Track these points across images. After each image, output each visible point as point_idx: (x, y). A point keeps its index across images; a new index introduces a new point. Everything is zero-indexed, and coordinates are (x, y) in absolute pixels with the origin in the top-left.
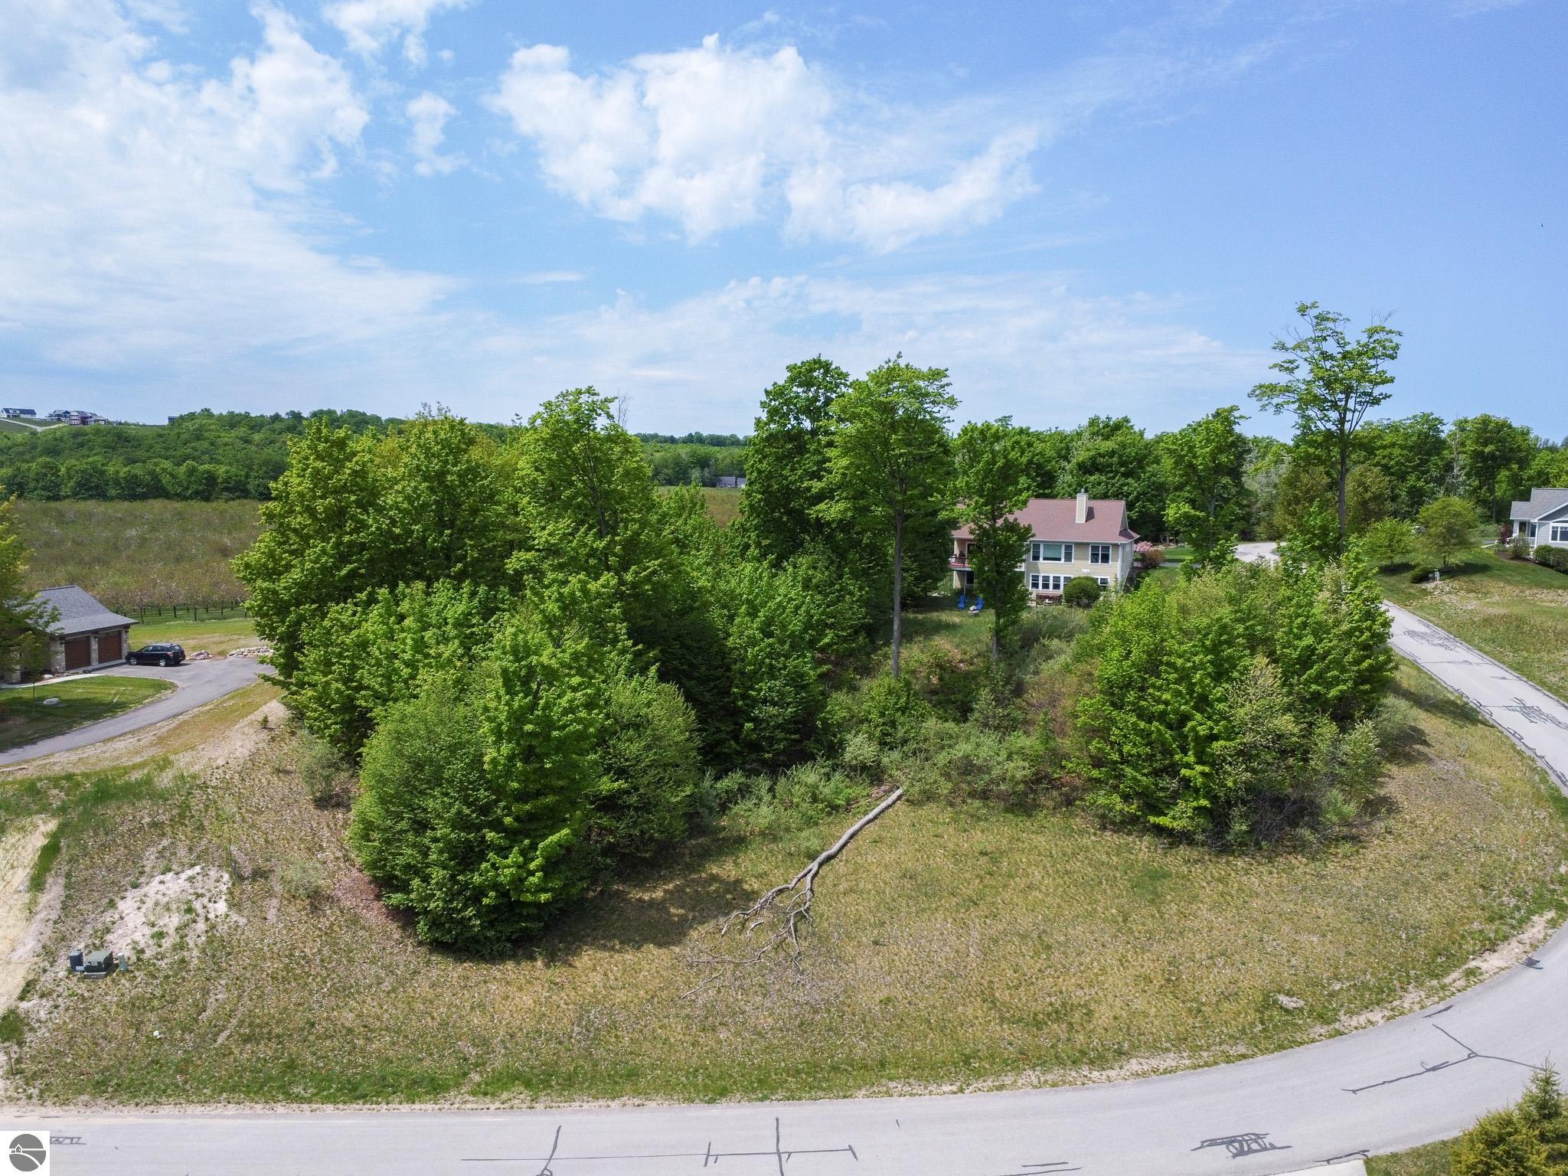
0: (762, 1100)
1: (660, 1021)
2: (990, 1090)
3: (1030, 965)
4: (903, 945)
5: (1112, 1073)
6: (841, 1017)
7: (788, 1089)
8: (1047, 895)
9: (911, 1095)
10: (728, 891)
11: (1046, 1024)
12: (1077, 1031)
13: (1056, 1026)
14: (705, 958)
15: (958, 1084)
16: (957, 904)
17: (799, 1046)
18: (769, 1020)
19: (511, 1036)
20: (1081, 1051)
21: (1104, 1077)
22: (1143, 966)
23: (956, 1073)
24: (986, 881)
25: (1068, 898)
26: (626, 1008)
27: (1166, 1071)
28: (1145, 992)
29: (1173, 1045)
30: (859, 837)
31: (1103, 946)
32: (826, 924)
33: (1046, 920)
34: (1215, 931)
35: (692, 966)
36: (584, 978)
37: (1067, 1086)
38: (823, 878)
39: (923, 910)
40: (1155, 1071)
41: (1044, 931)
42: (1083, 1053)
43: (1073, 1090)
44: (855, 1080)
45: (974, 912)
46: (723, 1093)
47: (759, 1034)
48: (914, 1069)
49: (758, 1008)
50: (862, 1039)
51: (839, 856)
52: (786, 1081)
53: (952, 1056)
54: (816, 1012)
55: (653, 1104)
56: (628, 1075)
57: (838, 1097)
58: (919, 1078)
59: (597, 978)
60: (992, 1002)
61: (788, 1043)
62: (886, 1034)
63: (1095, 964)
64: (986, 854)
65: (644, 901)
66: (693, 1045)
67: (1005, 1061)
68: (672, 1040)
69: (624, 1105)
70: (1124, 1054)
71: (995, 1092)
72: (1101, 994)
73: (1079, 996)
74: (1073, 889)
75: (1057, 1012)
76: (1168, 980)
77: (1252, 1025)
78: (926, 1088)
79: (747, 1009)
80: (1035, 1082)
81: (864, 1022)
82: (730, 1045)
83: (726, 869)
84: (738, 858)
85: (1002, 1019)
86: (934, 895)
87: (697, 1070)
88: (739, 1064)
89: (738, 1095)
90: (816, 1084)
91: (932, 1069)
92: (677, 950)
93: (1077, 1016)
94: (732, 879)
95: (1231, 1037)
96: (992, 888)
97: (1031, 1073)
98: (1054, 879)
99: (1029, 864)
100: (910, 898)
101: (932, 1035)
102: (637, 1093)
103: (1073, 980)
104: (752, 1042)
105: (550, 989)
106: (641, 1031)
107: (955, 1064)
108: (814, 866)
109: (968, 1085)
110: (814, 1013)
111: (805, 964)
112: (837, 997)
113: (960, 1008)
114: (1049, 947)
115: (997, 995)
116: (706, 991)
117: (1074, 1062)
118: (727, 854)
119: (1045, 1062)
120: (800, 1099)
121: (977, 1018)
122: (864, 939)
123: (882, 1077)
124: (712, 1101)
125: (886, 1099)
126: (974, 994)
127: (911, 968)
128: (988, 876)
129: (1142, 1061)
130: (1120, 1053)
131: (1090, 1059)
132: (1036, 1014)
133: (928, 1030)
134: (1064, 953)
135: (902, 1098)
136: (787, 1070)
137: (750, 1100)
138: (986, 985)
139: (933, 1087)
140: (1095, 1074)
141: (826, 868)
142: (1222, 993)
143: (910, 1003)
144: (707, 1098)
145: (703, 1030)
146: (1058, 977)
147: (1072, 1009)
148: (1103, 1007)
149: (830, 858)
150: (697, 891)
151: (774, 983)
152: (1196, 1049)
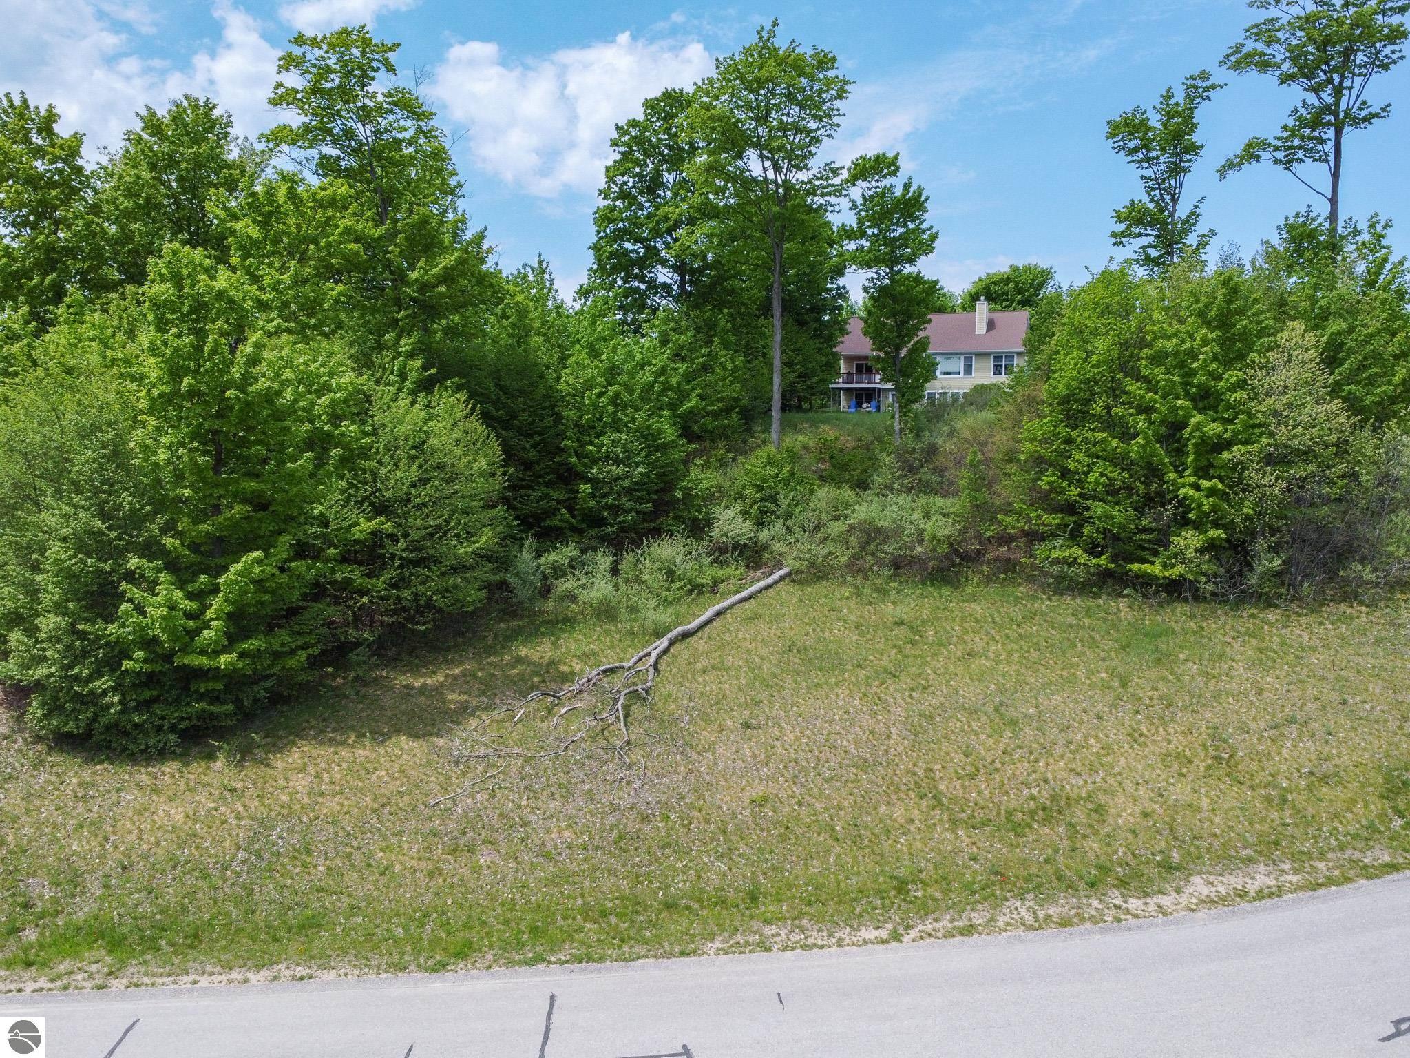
0: (530, 963)
1: (384, 838)
2: (948, 935)
3: (988, 746)
4: (787, 728)
5: (1166, 901)
6: (687, 826)
7: (582, 943)
8: (998, 662)
9: (805, 947)
10: (536, 673)
11: (1030, 827)
12: (1085, 837)
13: (1047, 830)
14: (482, 751)
15: (890, 926)
16: (867, 677)
17: (612, 872)
18: (566, 834)
19: (124, 868)
20: (1100, 867)
21: (1152, 908)
22: (1169, 742)
23: (883, 907)
24: (906, 652)
25: (1030, 664)
26: (334, 822)
27: (1261, 895)
28: (1184, 775)
29: (1259, 853)
30: (728, 615)
31: (1099, 718)
32: (673, 707)
33: (1002, 690)
34: (1266, 694)
35: (457, 763)
36: (282, 783)
37: (1088, 925)
38: (674, 656)
39: (818, 685)
40: (1242, 894)
41: (1002, 703)
42: (1104, 870)
43: (1102, 931)
44: (705, 923)
45: (891, 685)
46: (464, 952)
47: (546, 855)
48: (810, 903)
49: (551, 817)
50: (720, 857)
51: (699, 634)
52: (581, 929)
53: (876, 881)
54: (646, 819)
55: (329, 976)
56: (302, 927)
57: (670, 955)
58: (816, 919)
59: (301, 783)
60: (934, 797)
61: (594, 869)
62: (761, 850)
63: (1092, 741)
64: (902, 624)
65: (413, 688)
66: (431, 875)
67: (967, 887)
68: (398, 868)
69: (276, 978)
70: (1176, 869)
71: (959, 938)
72: (1111, 781)
73: (1076, 786)
74: (1035, 654)
75: (1044, 809)
76: (1218, 759)
77: (1383, 816)
78: (831, 935)
79: (533, 818)
80: (1029, 919)
81: (724, 832)
82: (495, 874)
83: (540, 651)
84: (558, 638)
85: (954, 823)
86: (834, 668)
87: (426, 915)
88: (503, 904)
89: (489, 956)
90: (633, 933)
91: (840, 902)
92: (441, 742)
93: (1079, 814)
94: (546, 660)
95: (1356, 837)
96: (916, 657)
97: (1018, 904)
98: (1004, 644)
99: (966, 631)
100: (798, 673)
101: (837, 850)
102: (307, 956)
103: (1062, 764)
104: (533, 867)
105: (222, 797)
106: (349, 856)
107: (881, 893)
108: (663, 643)
109: (908, 927)
110: (643, 821)
111: (637, 756)
112: (683, 798)
113: (883, 809)
114: (1014, 723)
115: (942, 787)
116: (473, 796)
117: (1092, 885)
118: (544, 635)
119: (1039, 885)
120: (601, 959)
121: (912, 821)
122: (729, 722)
123: (751, 917)
124: (440, 967)
125: (760, 955)
126: (904, 788)
127: (801, 755)
128: (909, 647)
129: (1212, 878)
130: (1169, 867)
131: (1118, 879)
132: (1010, 814)
133: (831, 842)
134: (1039, 729)
135: (788, 954)
136: (585, 912)
137: (510, 964)
138: (921, 773)
139: (844, 933)
140: (1134, 904)
141: (678, 647)
142: (1312, 773)
143: (800, 804)
144: (430, 963)
145: (454, 851)
146: (1037, 761)
147: (1068, 805)
148: (1121, 800)
149: (685, 636)
150: (492, 675)
151: (583, 782)
152: (1300, 860)
